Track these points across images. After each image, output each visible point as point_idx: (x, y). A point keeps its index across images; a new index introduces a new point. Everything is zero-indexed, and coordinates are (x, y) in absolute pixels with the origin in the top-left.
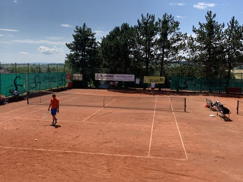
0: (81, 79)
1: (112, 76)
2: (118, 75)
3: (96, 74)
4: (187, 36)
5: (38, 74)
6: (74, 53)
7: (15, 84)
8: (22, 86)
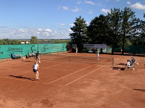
1: (93, 45)
2: (96, 45)
3: (84, 44)
4: (139, 20)
5: (46, 44)
6: (75, 32)
7: (31, 49)
8: (36, 50)
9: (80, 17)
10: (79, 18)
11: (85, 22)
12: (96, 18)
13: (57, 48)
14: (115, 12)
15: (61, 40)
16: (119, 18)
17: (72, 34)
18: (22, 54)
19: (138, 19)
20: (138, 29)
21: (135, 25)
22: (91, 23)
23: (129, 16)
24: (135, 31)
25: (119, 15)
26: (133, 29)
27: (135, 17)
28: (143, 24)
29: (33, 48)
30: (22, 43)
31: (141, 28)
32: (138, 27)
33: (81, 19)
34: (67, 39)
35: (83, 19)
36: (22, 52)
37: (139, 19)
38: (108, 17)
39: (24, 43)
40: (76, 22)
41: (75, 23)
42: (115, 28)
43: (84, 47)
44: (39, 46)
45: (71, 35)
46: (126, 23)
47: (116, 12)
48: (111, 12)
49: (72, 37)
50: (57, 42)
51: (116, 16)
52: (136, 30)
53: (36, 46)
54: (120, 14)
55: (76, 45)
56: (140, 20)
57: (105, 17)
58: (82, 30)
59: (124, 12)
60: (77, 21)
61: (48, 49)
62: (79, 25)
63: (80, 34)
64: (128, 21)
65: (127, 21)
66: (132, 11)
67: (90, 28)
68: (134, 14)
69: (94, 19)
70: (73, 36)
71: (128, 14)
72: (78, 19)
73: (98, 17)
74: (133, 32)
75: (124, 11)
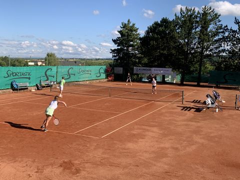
0: (121, 72)
1: (150, 70)
2: (155, 68)
3: (135, 68)
4: (227, 29)
5: (72, 67)
6: (119, 47)
7: (46, 74)
8: (54, 77)
9: (129, 21)
10: (127, 23)
11: (136, 30)
12: (156, 24)
13: (90, 73)
14: (187, 13)
15: (97, 59)
16: (194, 25)
17: (115, 50)
18: (30, 83)
19: (225, 27)
20: (224, 44)
21: (221, 37)
22: (148, 32)
23: (211, 20)
24: (219, 47)
25: (194, 19)
26: (216, 43)
27: (220, 23)
28: (232, 35)
29: (49, 73)
30: (29, 64)
31: (229, 41)
32: (224, 39)
33: (131, 25)
34: (107, 59)
35: (134, 25)
36: (29, 78)
37: (227, 26)
38: (175, 23)
39: (33, 64)
40: (122, 29)
41: (120, 32)
42: (186, 41)
43: (134, 72)
44: (59, 70)
45: (113, 51)
46: (205, 33)
47: (189, 13)
48: (181, 14)
49: (115, 55)
50: (89, 63)
51: (190, 20)
52: (221, 44)
53: (54, 69)
54: (196, 17)
55: (122, 69)
56: (229, 28)
57: (171, 22)
58: (132, 43)
59: (203, 14)
60: (124, 27)
61: (74, 75)
62: (126, 35)
63: (127, 50)
64: (209, 29)
65: (206, 30)
66: (215, 13)
67: (145, 41)
68: (219, 18)
69: (151, 25)
70: (116, 53)
71: (209, 17)
72: (125, 24)
73: (159, 22)
74: (216, 48)
75: (203, 12)
